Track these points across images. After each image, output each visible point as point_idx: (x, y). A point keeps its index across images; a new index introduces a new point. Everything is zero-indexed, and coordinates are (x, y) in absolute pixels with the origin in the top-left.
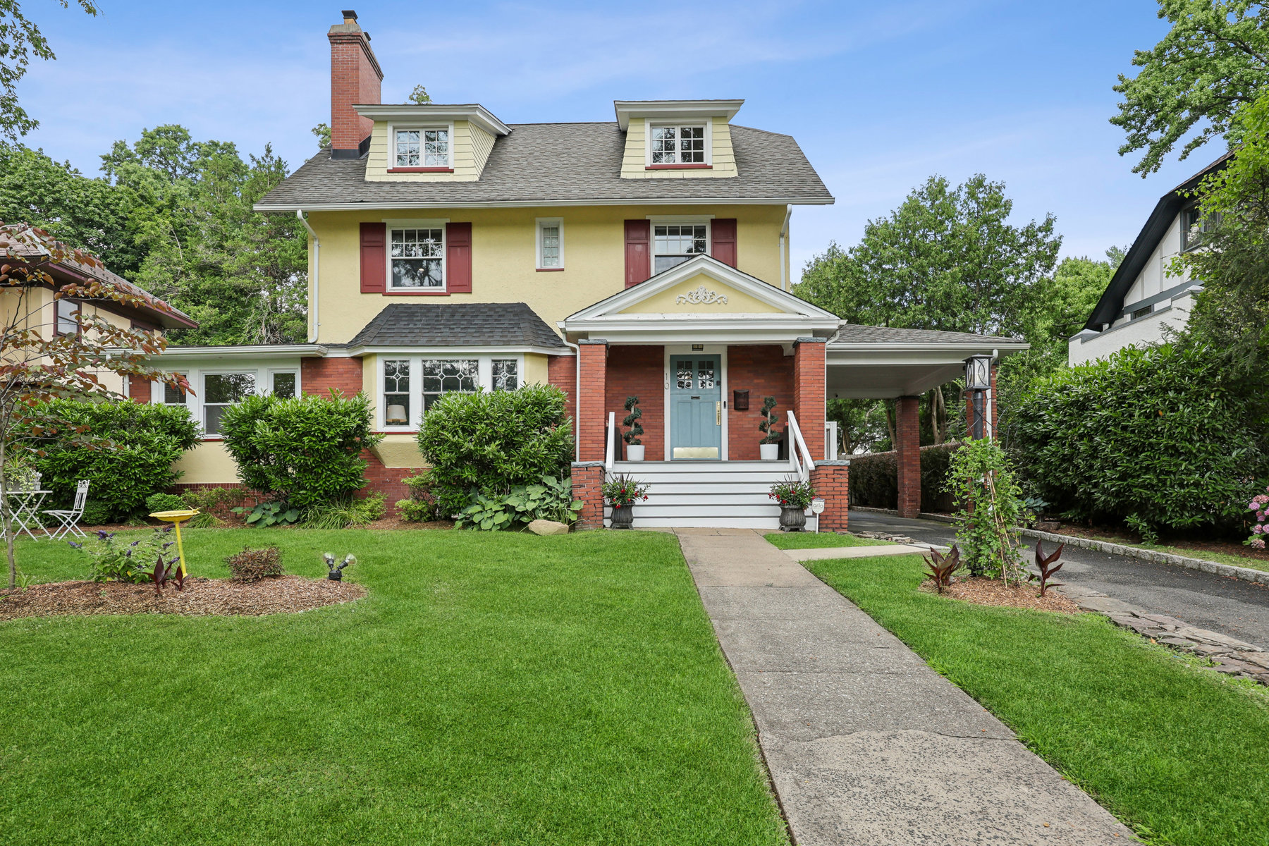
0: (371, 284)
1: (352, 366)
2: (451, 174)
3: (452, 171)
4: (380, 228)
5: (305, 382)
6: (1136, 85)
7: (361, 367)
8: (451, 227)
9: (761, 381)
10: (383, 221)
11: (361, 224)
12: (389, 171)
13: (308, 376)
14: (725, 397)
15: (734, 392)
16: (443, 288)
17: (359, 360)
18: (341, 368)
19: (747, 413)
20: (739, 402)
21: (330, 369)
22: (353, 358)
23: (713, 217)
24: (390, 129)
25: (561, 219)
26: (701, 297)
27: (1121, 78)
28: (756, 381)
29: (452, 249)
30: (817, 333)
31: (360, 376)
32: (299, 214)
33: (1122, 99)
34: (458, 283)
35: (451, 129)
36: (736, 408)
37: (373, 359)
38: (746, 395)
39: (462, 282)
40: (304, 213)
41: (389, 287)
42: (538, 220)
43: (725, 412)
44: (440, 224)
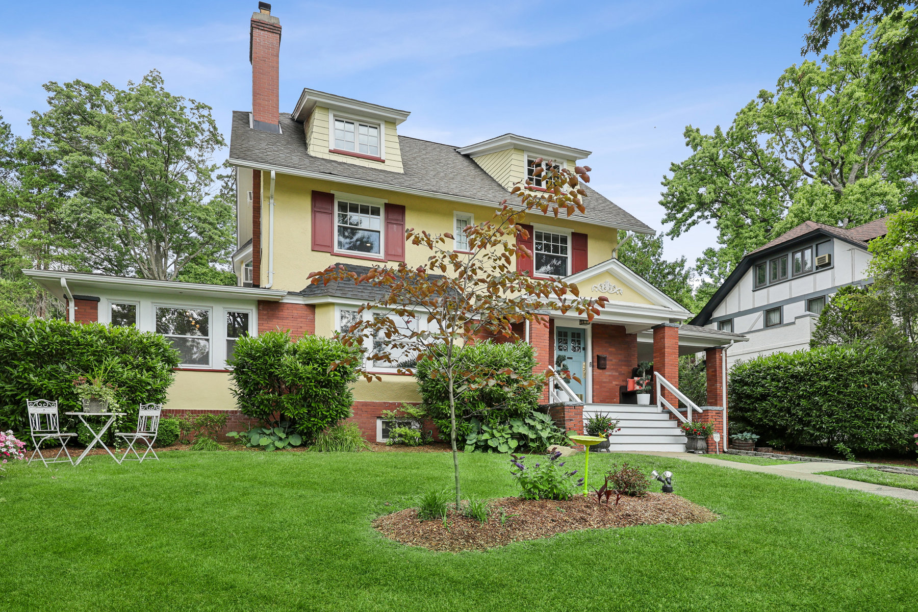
0: (320, 245)
1: (306, 312)
2: (383, 164)
3: (383, 162)
4: (329, 198)
5: (261, 322)
6: (674, 184)
7: (314, 313)
8: (389, 208)
9: (613, 350)
10: (332, 192)
11: (313, 192)
12: (330, 151)
13: (265, 317)
14: (590, 359)
15: (598, 356)
16: (382, 256)
17: (312, 307)
18: (295, 313)
19: (604, 371)
20: (600, 363)
21: (285, 313)
22: (307, 305)
23: (573, 231)
24: (331, 117)
25: (472, 215)
26: (607, 288)
27: (665, 177)
28: (610, 349)
29: (390, 225)
30: (672, 320)
31: (313, 321)
32: (273, 174)
33: (665, 190)
34: (393, 253)
35: (383, 127)
36: (599, 367)
37: (331, 308)
38: (605, 359)
39: (396, 252)
40: (276, 174)
41: (336, 249)
42: (455, 212)
43: (590, 369)
44: (380, 203)
